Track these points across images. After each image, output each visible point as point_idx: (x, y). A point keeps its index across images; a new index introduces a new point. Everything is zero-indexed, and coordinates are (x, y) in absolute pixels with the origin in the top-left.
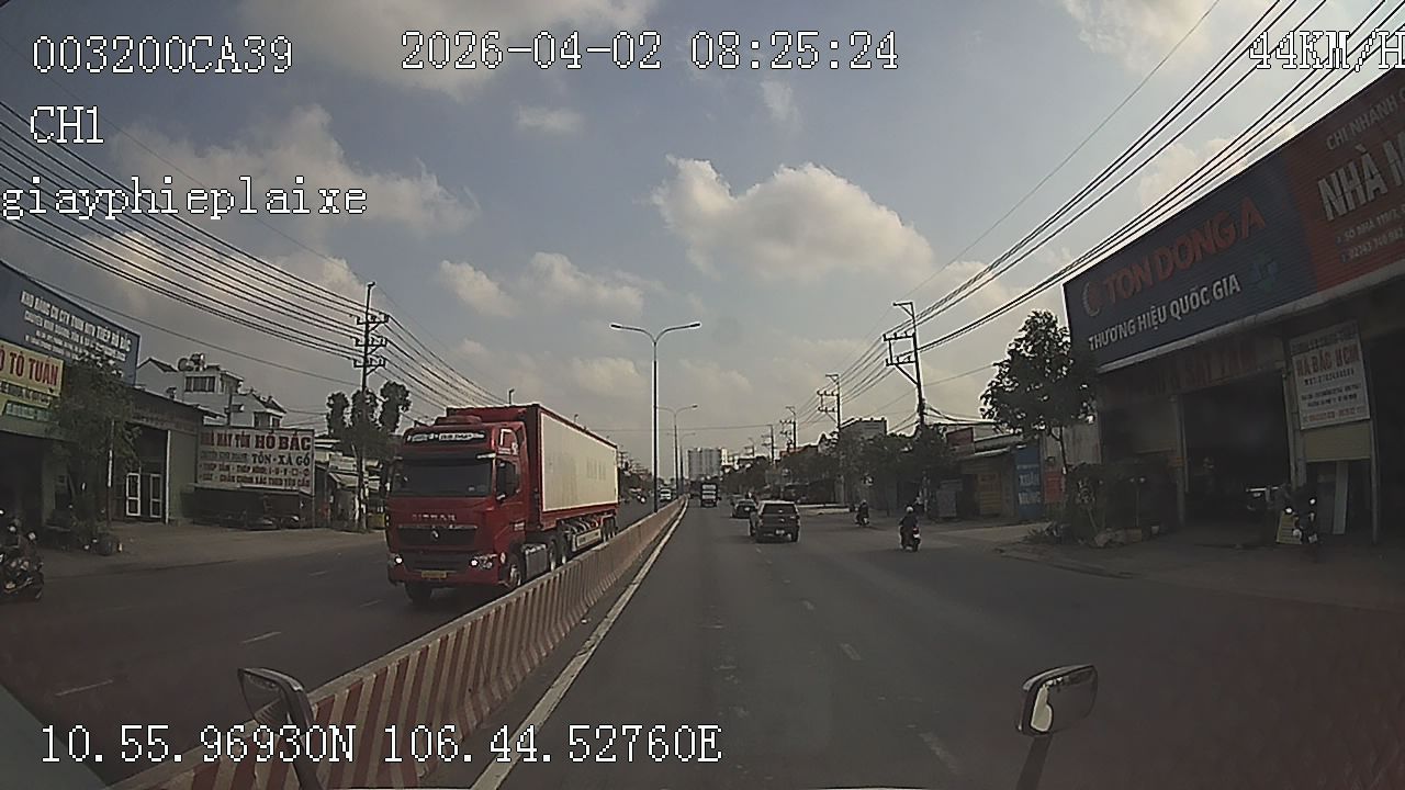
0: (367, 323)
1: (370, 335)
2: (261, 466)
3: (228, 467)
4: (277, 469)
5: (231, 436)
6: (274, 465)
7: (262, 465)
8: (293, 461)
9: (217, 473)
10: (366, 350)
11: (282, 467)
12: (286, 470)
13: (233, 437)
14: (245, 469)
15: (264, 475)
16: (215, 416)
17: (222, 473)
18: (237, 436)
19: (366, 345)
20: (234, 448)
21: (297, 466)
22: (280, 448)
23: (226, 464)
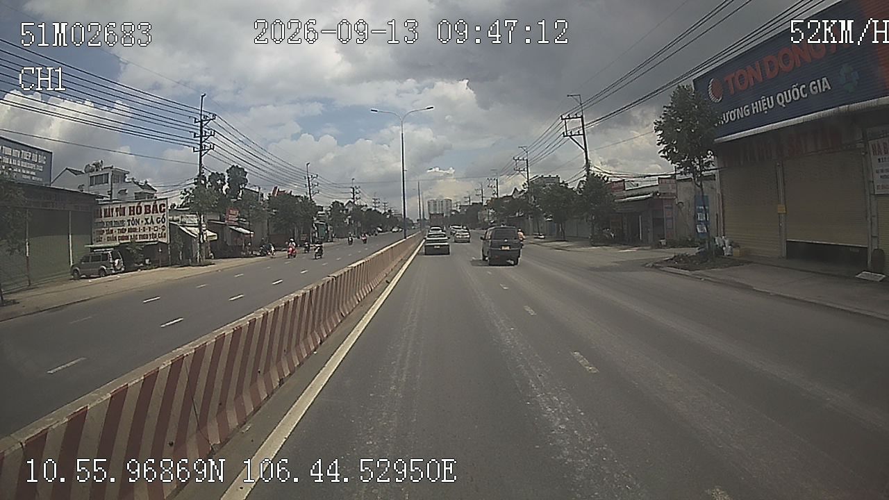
0: (201, 121)
1: (203, 129)
2: (133, 227)
3: (112, 231)
4: (144, 228)
5: (112, 209)
6: (141, 226)
7: (135, 226)
8: (155, 222)
9: (105, 236)
10: (201, 139)
11: (147, 226)
12: (150, 228)
13: (115, 210)
14: (123, 231)
15: (135, 234)
16: (102, 197)
17: (109, 235)
18: (117, 209)
19: (201, 137)
20: (116, 217)
21: (158, 225)
22: (146, 213)
23: (111, 229)
